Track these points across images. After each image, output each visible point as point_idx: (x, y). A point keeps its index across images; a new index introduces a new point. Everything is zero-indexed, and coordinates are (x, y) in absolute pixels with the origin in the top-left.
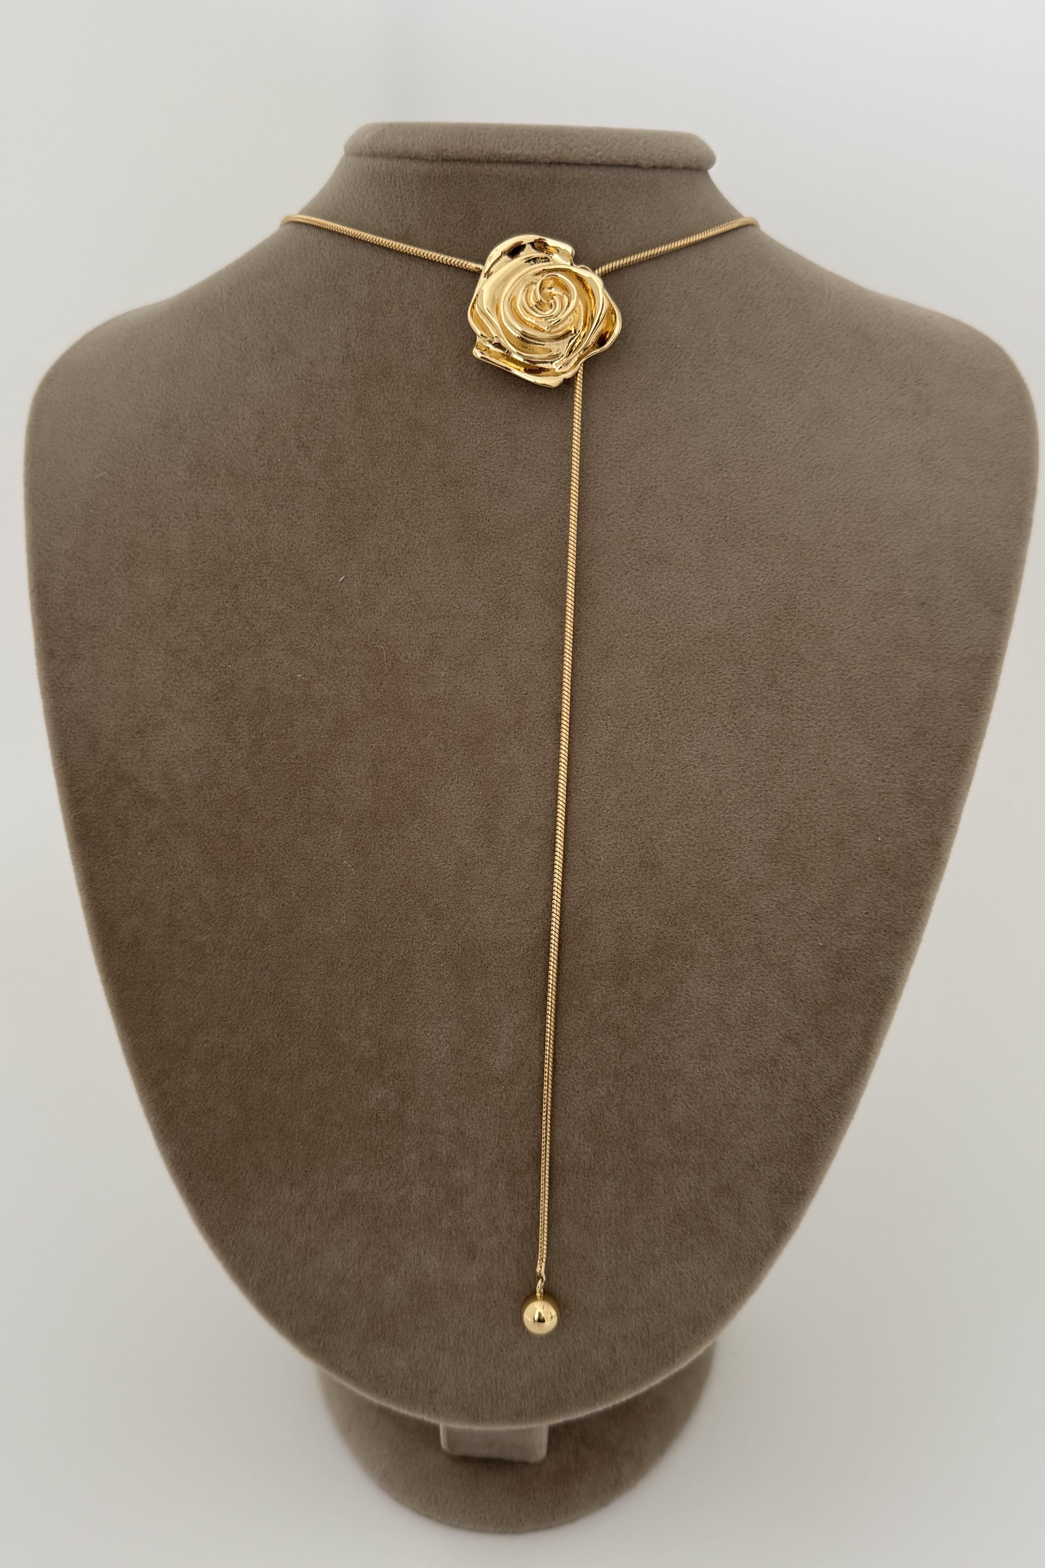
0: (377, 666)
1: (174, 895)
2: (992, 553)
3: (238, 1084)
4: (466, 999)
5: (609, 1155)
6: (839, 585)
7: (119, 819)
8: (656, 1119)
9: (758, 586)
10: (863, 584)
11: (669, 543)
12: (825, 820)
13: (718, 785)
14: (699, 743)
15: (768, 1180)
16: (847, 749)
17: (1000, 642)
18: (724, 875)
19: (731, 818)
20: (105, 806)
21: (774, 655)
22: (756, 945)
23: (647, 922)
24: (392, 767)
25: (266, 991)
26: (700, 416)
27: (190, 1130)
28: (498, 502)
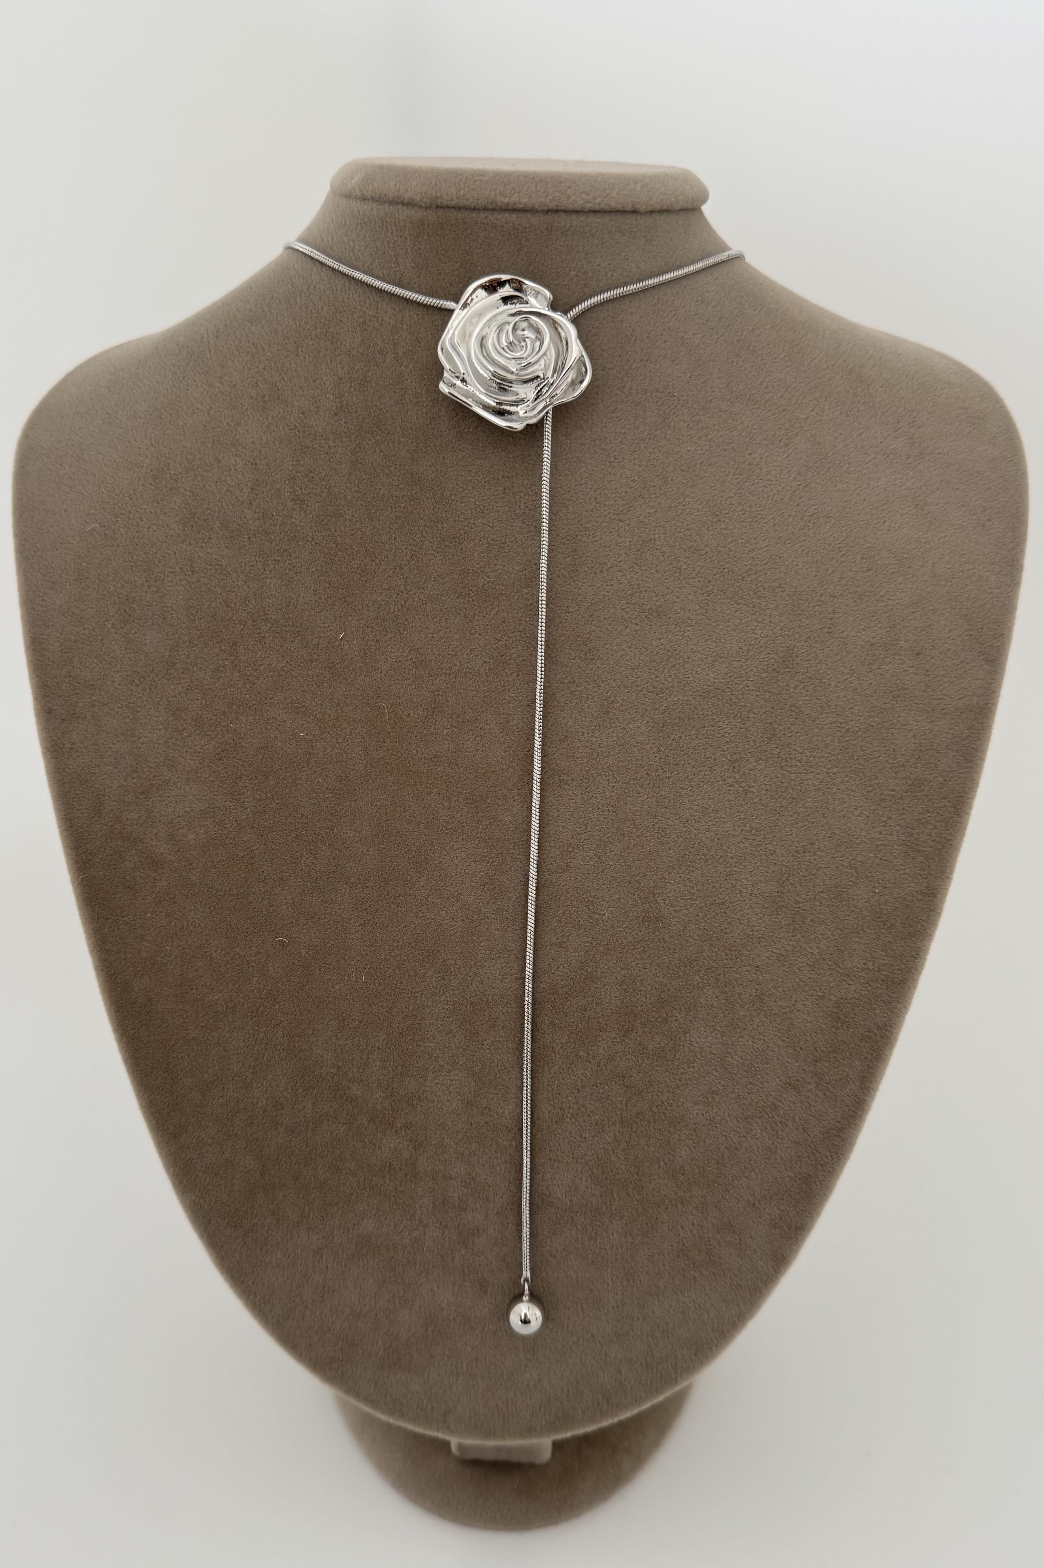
0: (379, 723)
1: (185, 956)
2: (986, 601)
3: (254, 1136)
4: (475, 1052)
5: (615, 1196)
6: (836, 635)
7: (127, 880)
8: (662, 1163)
9: (756, 638)
10: (860, 635)
11: (668, 596)
12: (824, 872)
13: (719, 839)
14: (699, 797)
15: (768, 1217)
16: (844, 802)
17: (994, 692)
18: (725, 928)
19: (731, 871)
20: (114, 867)
21: (772, 708)
22: (757, 996)
23: (651, 975)
24: (397, 825)
25: (278, 1047)
26: (698, 466)
27: (208, 1180)
28: (497, 558)
